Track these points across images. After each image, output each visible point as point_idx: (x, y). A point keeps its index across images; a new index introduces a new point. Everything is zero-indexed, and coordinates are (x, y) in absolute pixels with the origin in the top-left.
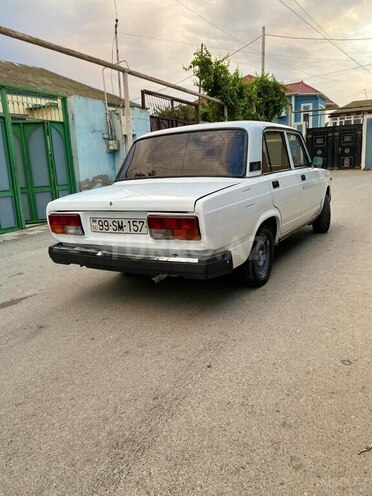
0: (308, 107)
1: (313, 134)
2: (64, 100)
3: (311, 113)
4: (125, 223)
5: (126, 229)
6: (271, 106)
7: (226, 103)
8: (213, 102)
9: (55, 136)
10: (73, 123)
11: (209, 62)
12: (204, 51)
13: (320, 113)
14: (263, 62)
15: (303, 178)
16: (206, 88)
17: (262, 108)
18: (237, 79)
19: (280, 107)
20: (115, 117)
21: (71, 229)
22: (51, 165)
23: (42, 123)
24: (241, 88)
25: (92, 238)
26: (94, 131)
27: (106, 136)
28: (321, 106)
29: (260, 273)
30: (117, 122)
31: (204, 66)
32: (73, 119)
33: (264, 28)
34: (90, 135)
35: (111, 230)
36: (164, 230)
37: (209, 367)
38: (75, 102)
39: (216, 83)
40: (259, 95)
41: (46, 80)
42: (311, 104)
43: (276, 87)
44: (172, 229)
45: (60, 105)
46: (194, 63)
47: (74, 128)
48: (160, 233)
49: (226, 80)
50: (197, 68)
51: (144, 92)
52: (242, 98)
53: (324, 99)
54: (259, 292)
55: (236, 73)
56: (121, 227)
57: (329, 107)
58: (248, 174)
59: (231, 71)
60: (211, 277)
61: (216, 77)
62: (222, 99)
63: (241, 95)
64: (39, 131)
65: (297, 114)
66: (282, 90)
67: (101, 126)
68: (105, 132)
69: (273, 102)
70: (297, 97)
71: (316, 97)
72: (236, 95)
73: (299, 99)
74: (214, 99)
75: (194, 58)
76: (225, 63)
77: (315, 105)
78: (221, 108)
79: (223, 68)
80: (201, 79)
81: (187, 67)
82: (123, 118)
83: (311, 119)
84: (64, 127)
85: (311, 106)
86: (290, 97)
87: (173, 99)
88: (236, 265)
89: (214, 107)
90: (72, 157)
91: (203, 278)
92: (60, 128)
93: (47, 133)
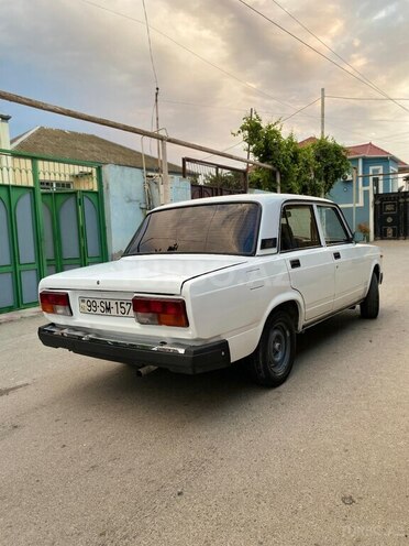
0: (377, 170)
1: (382, 200)
2: (99, 170)
3: (381, 177)
4: (113, 304)
5: (113, 311)
6: (332, 171)
7: (279, 169)
8: (264, 169)
9: (88, 206)
10: (108, 193)
11: (258, 127)
12: (254, 116)
13: (391, 177)
14: (323, 124)
15: (337, 256)
16: (256, 153)
17: (322, 173)
18: (291, 143)
19: (342, 171)
20: (154, 186)
21: (60, 309)
22: (81, 232)
23: (75, 193)
24: (296, 153)
25: (82, 319)
26: (130, 201)
27: (143, 206)
28: (393, 169)
29: (276, 370)
30: (155, 191)
31: (253, 131)
32: (107, 188)
33: (323, 90)
34: (126, 205)
35: (98, 312)
36: (150, 315)
37: (180, 494)
38: (110, 171)
39: (266, 148)
40: (318, 159)
41: (94, 147)
42: (381, 167)
43: (337, 150)
44: (158, 313)
45: (95, 174)
46: (243, 128)
47: (108, 198)
48: (146, 317)
49: (279, 145)
50: (246, 132)
51: (184, 160)
52: (297, 163)
53: (395, 161)
54: (272, 394)
55: (291, 138)
56: (108, 309)
57: (402, 170)
58: (259, 251)
59: (284, 135)
60: (199, 371)
61: (267, 142)
62: (274, 165)
63: (295, 159)
64: (71, 201)
65: (365, 177)
66: (344, 154)
67: (138, 194)
68: (142, 201)
69: (333, 166)
70: (364, 159)
71: (386, 160)
72: (289, 159)
73: (367, 162)
74: (264, 165)
75: (243, 123)
76: (277, 127)
77: (386, 168)
78: (273, 174)
79: (275, 132)
80: (250, 144)
81: (236, 132)
82: (161, 187)
83: (381, 183)
84: (98, 197)
85: (381, 169)
86: (357, 159)
87: (218, 166)
88: (234, 358)
89: (265, 173)
90: (105, 228)
91: (190, 372)
92: (94, 198)
93: (79, 203)
